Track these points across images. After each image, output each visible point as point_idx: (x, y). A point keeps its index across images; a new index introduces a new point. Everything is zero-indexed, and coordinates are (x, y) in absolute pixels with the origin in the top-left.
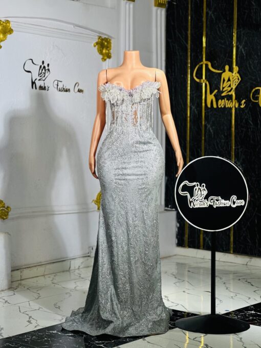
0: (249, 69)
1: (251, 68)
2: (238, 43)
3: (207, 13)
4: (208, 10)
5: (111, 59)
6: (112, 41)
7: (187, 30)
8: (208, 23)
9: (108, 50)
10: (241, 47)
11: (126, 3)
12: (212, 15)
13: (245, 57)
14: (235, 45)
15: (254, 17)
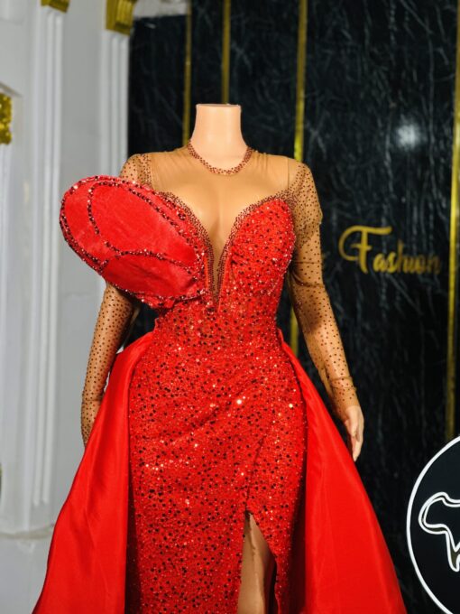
0: (335, 183)
1: (339, 181)
2: (308, 125)
3: (233, 53)
4: (234, 44)
5: (10, 146)
6: (13, 102)
7: (182, 88)
8: (235, 74)
9: (5, 124)
10: (314, 133)
11: (49, 12)
12: (245, 58)
13: (325, 157)
14: (300, 127)
15: (347, 67)
